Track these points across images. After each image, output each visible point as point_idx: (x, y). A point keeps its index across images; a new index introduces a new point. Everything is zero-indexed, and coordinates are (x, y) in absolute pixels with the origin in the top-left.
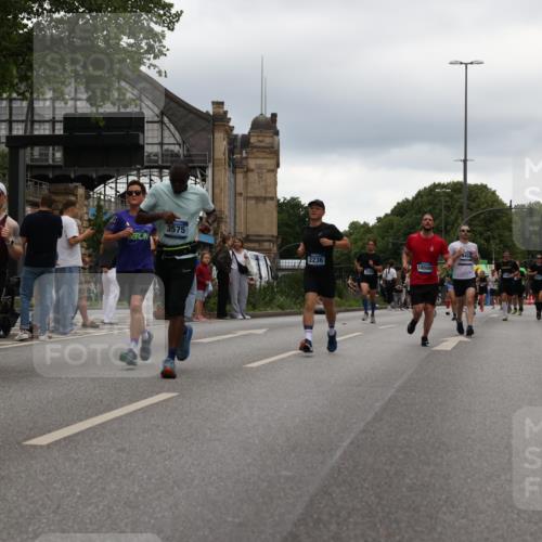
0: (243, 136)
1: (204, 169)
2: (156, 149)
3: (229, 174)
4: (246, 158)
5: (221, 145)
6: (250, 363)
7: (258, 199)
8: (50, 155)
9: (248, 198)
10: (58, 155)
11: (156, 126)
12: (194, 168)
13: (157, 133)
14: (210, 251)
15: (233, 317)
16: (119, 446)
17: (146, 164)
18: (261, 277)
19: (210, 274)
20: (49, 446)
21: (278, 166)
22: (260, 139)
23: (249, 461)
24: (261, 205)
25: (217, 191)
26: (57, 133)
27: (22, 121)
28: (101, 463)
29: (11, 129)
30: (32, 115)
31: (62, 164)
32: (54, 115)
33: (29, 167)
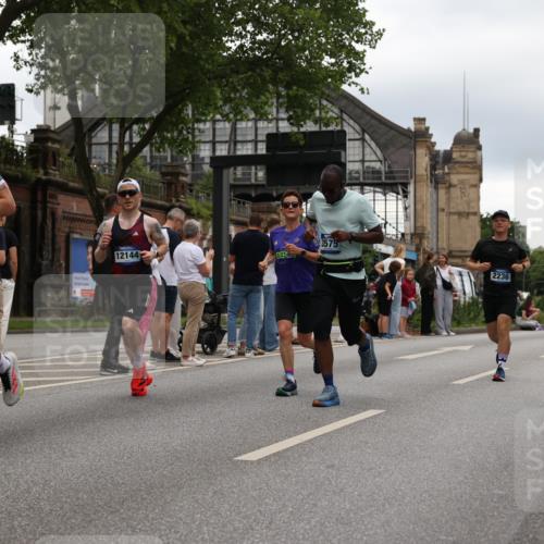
0: (445, 151)
1: (405, 185)
2: (357, 166)
3: (431, 189)
4: (448, 174)
5: (423, 161)
6: (457, 379)
7: (460, 214)
8: (253, 175)
9: (450, 213)
10: (261, 174)
11: (358, 143)
12: (396, 184)
13: (358, 151)
14: (413, 267)
15: (437, 334)
16: (328, 463)
17: (348, 181)
18: (464, 293)
19: (414, 290)
20: (259, 461)
21: (481, 180)
22: (463, 154)
23: (461, 478)
24: (464, 220)
25: (419, 207)
26: (259, 152)
27: (226, 142)
28: (311, 479)
29: (214, 150)
30: (235, 136)
31: (264, 183)
32: (256, 135)
33: (233, 187)
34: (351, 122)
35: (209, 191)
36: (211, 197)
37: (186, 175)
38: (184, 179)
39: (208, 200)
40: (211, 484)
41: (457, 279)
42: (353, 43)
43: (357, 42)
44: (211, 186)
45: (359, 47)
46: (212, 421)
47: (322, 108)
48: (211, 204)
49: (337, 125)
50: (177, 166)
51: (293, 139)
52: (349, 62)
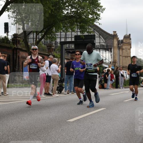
0: (122, 40)
1: (111, 49)
2: (98, 44)
3: (118, 50)
4: (122, 46)
5: (116, 43)
6: (125, 100)
7: (125, 57)
8: (71, 46)
9: (123, 57)
10: (73, 46)
11: (98, 38)
12: (109, 49)
13: (99, 40)
14: (113, 70)
15: (120, 88)
16: (91, 122)
17: (96, 48)
18: (127, 77)
20: (73, 122)
21: (131, 48)
22: (126, 41)
25: (115, 55)
26: (73, 40)
27: (64, 38)
28: (87, 126)
29: (61, 40)
30: (66, 36)
31: (74, 48)
32: (72, 36)
33: (66, 50)
34: (97, 32)
35: (60, 51)
36: (60, 52)
37: (53, 46)
38: (53, 47)
39: (59, 53)
40: (61, 128)
41: (125, 74)
43: (98, 11)
44: (60, 49)
45: (98, 13)
46: (61, 111)
47: (89, 29)
48: (60, 54)
49: (93, 33)
50: (51, 44)
51: (81, 37)
52: (96, 17)
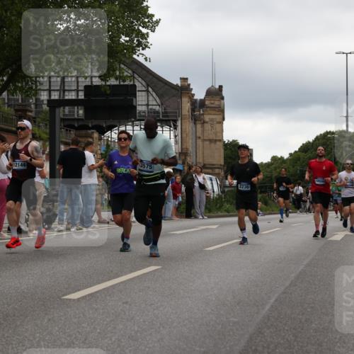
0: (201, 100)
1: (175, 121)
2: (144, 108)
3: (192, 124)
4: (203, 114)
5: (186, 106)
6: (208, 247)
7: (211, 141)
8: (76, 112)
9: (204, 140)
10: (81, 112)
11: (144, 93)
12: (169, 120)
13: (145, 98)
14: (180, 175)
15: (196, 217)
16: (124, 301)
17: (138, 118)
18: (214, 192)
19: (181, 189)
20: (79, 299)
21: (224, 119)
22: (212, 102)
23: (209, 311)
24: (213, 145)
25: (184, 135)
26: (80, 98)
27: (58, 90)
28: (113, 311)
29: (50, 96)
30: (64, 86)
31: (83, 118)
32: (78, 86)
33: (62, 120)
34: (140, 79)
35: (47, 123)
36: (48, 127)
37: (31, 112)
38: (30, 114)
39: (46, 128)
40: (46, 314)
42: (141, 28)
43: (143, 27)
44: (48, 119)
45: (144, 31)
46: (48, 273)
47: (120, 69)
48: (48, 131)
49: (130, 81)
50: (26, 106)
51: (102, 89)
52: (138, 40)
